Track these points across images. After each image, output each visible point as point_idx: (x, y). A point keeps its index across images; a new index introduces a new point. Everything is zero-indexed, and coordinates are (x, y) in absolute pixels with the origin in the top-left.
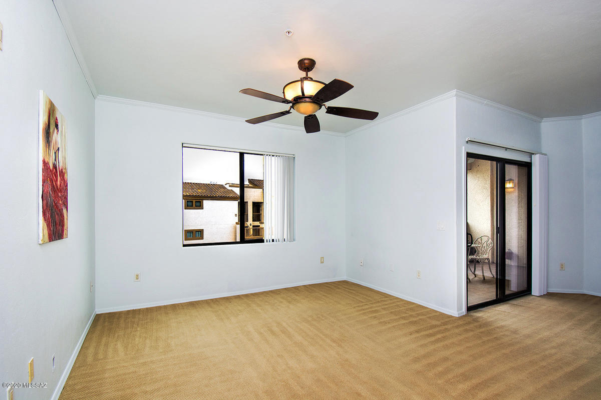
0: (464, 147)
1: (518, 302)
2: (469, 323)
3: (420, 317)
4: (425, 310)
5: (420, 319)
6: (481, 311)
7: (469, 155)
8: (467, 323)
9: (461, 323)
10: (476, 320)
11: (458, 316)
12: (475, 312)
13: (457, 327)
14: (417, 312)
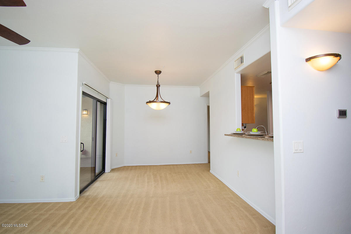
0: (81, 87)
1: (102, 179)
2: (85, 202)
3: (50, 212)
4: (51, 205)
5: (50, 214)
6: (86, 191)
7: (84, 93)
8: (83, 203)
9: (80, 204)
10: (87, 198)
11: (75, 200)
12: (84, 193)
13: (79, 208)
14: (45, 209)
